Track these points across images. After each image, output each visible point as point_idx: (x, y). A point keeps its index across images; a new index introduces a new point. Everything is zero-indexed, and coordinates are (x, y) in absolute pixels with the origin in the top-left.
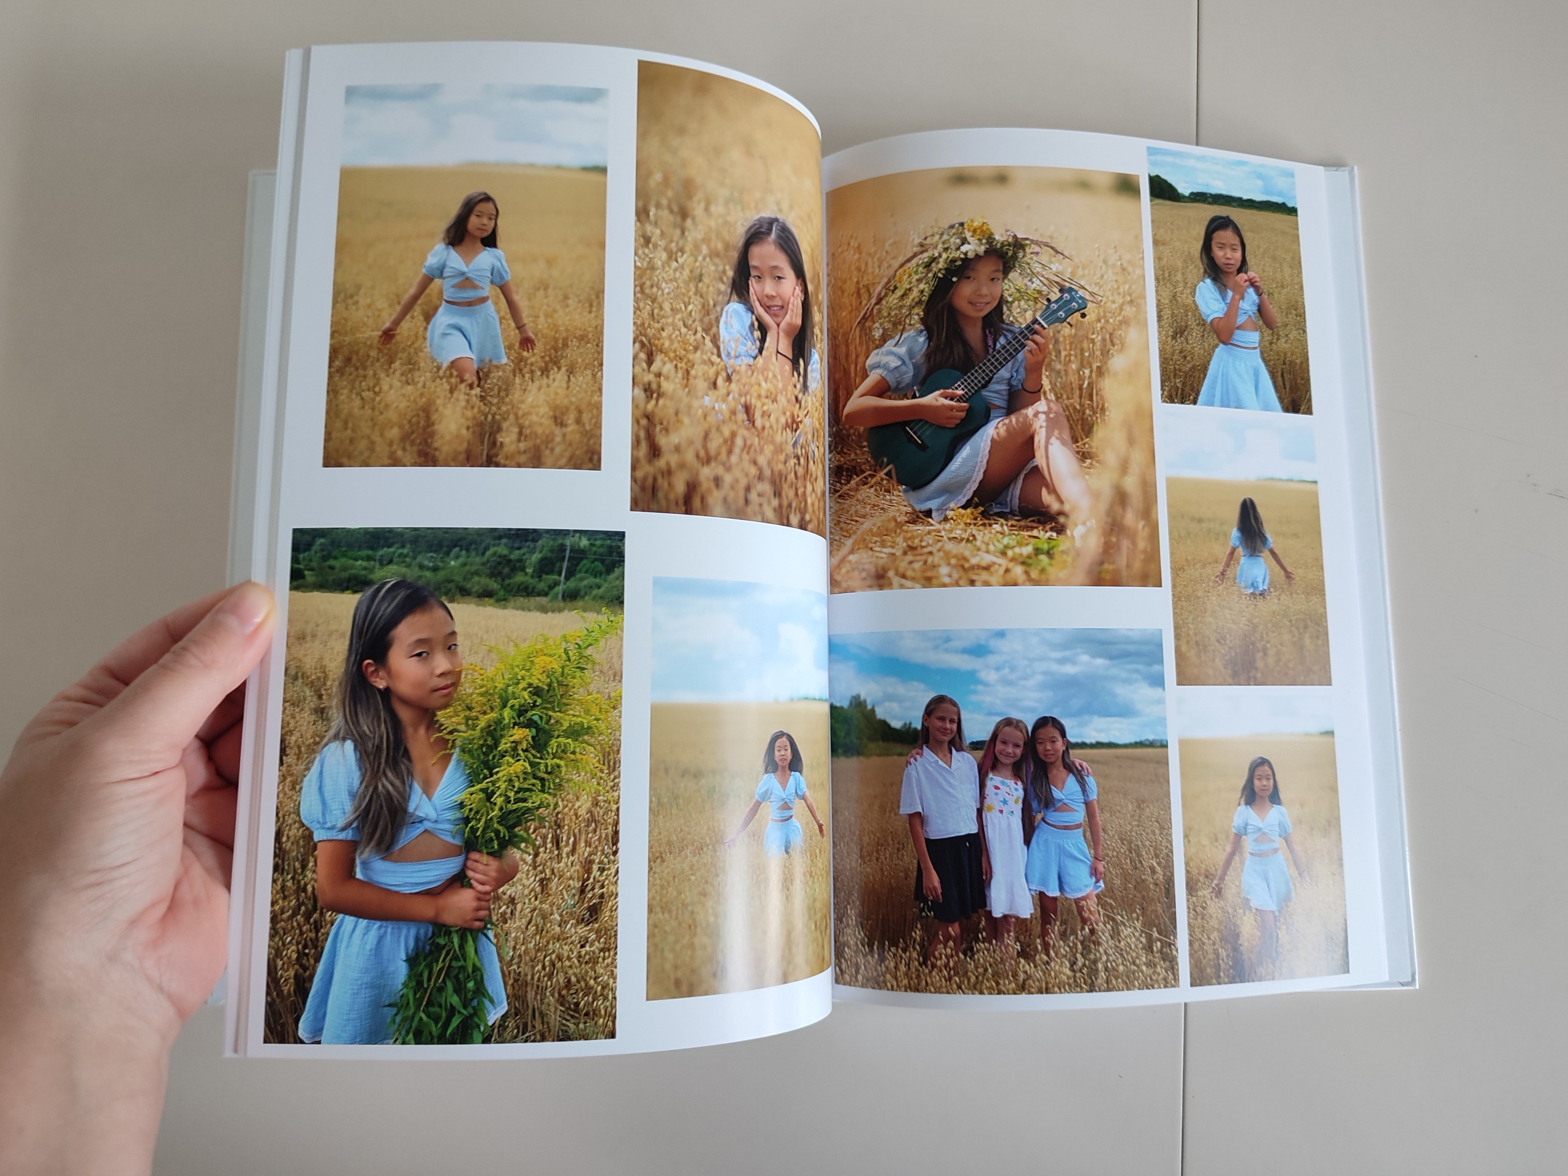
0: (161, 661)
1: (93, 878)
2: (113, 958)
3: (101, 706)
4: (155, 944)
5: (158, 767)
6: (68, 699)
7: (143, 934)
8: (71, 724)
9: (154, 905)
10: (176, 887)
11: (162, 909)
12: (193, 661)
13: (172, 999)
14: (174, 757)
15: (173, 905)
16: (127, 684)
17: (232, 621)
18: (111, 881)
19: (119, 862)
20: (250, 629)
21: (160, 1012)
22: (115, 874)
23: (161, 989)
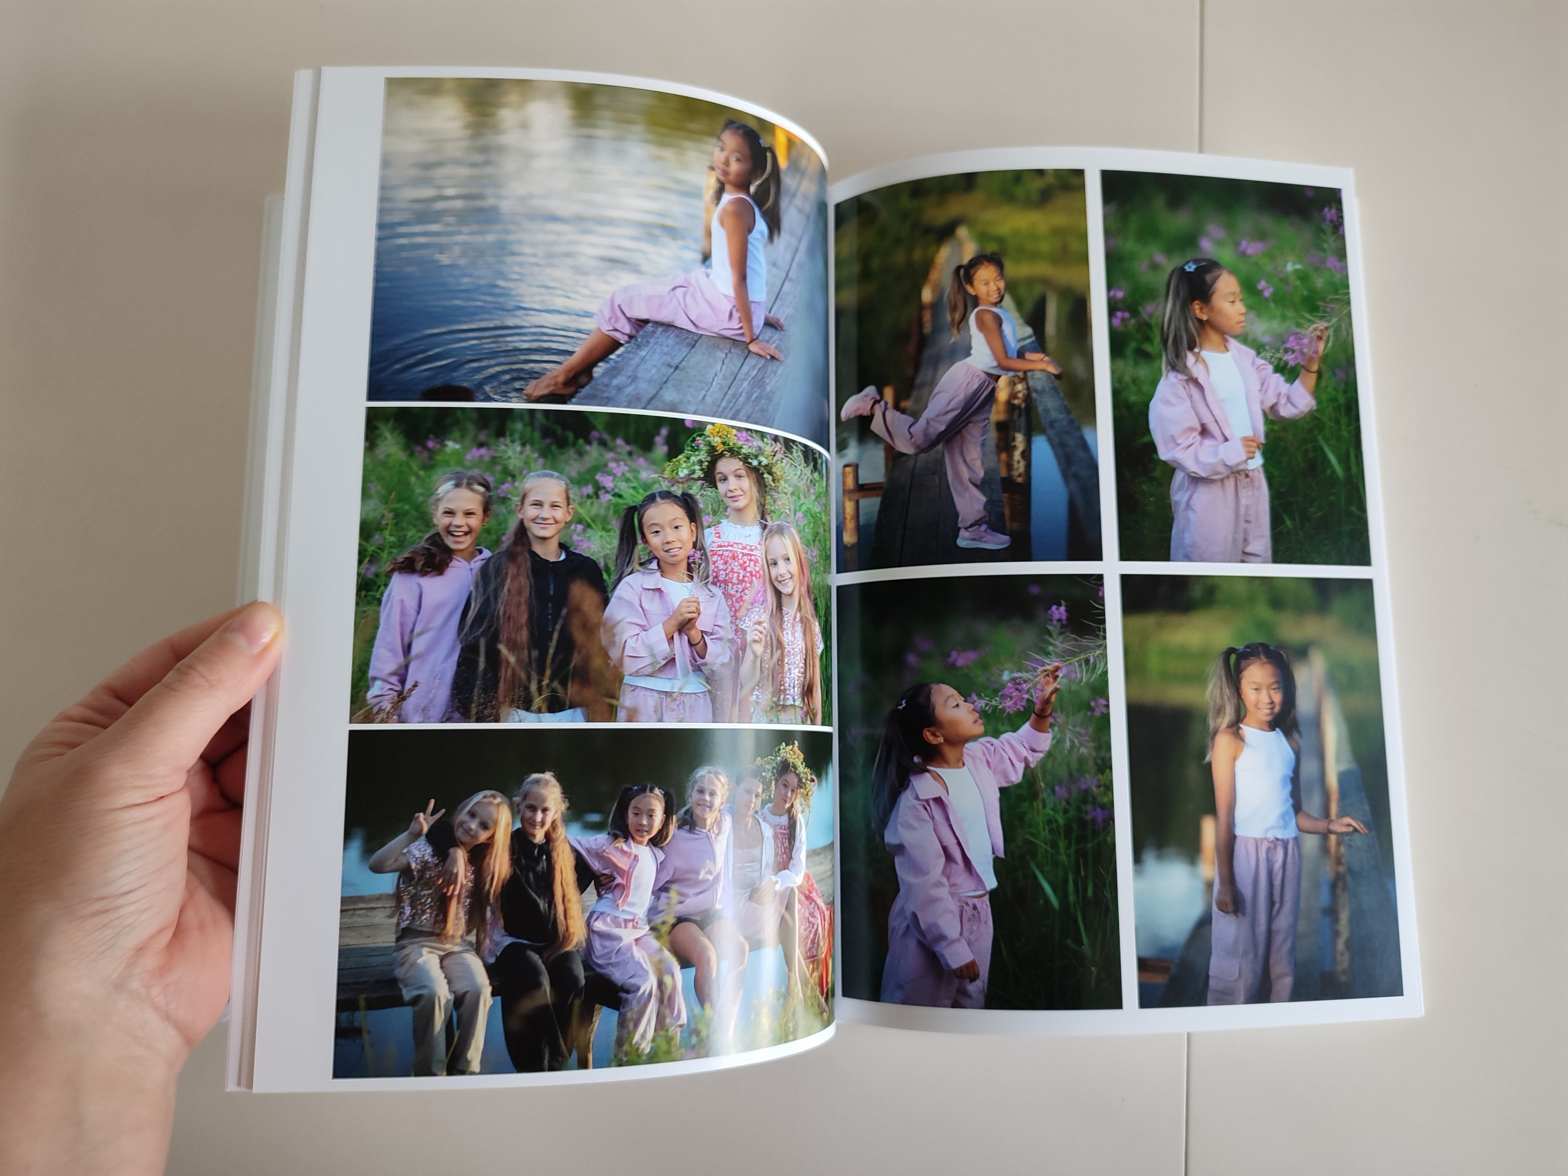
0: (165, 680)
1: (98, 906)
2: (120, 986)
3: (106, 727)
4: (162, 970)
5: (163, 791)
6: (70, 719)
7: (150, 961)
8: (73, 745)
9: (160, 931)
10: (182, 911)
11: (169, 934)
12: (199, 680)
13: (179, 1026)
14: (180, 780)
15: (179, 931)
16: (130, 705)
17: (240, 640)
18: (118, 908)
19: (125, 889)
20: (257, 650)
21: (168, 1041)
22: (122, 901)
23: (167, 1017)
